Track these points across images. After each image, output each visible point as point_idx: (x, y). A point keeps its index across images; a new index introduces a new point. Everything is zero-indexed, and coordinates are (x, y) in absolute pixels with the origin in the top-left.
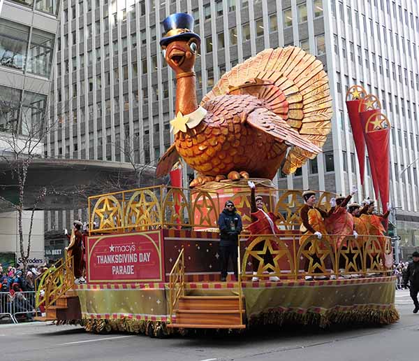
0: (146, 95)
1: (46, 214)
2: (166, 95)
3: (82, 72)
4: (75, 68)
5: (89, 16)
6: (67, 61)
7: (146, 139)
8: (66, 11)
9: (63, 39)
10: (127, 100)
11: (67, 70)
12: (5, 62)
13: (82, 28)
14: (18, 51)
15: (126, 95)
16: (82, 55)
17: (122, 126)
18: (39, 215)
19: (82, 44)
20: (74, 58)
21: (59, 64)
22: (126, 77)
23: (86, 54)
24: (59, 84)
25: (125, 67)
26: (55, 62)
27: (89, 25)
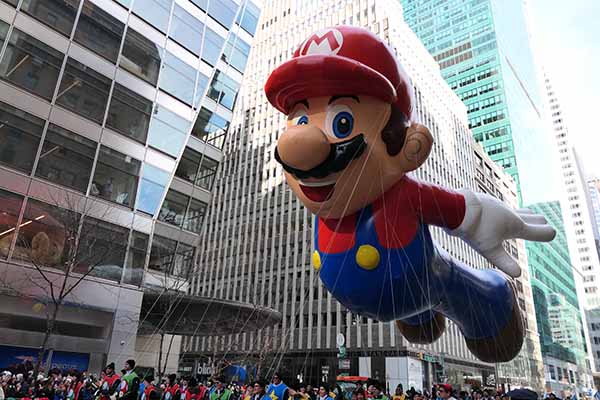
0: (269, 253)
1: (183, 338)
2: (284, 255)
3: (225, 232)
4: (220, 229)
5: (234, 193)
6: (214, 223)
7: (267, 286)
8: (218, 187)
9: (213, 207)
10: (255, 256)
11: (214, 230)
12: (168, 219)
13: (228, 201)
14: (179, 212)
15: (255, 252)
16: (226, 220)
17: (250, 274)
18: (178, 338)
19: (227, 212)
20: (220, 222)
22: (256, 239)
23: (229, 220)
25: (257, 231)
26: (206, 222)
27: (234, 199)
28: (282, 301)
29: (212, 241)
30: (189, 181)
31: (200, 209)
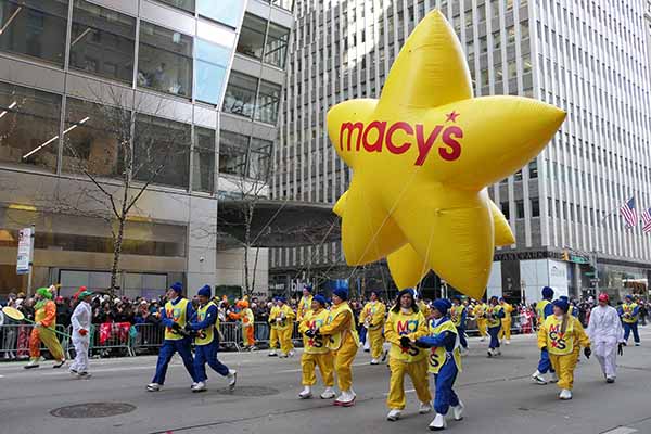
1: (270, 251)
3: (306, 120)
4: (300, 117)
5: (314, 70)
6: (292, 111)
8: (293, 64)
9: (289, 90)
11: (292, 119)
12: (235, 110)
13: (307, 80)
14: (247, 100)
16: (306, 105)
17: (342, 171)
18: (264, 251)
19: (306, 95)
20: (299, 108)
21: (285, 113)
23: (310, 104)
24: (285, 132)
26: (281, 111)
27: (314, 77)
29: (292, 133)
30: (255, 57)
31: (273, 93)
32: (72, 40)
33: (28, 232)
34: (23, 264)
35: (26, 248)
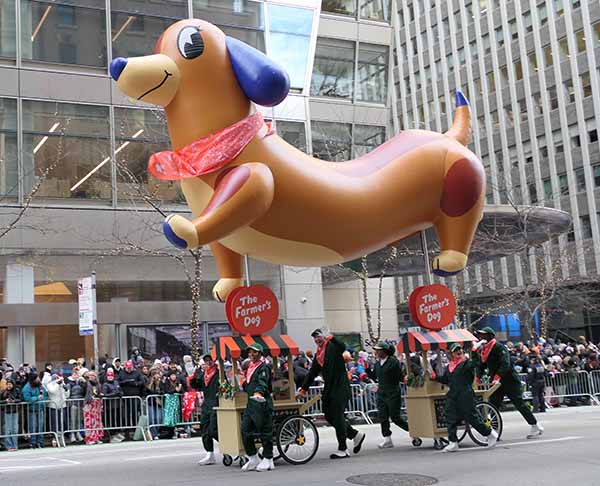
0: (524, 110)
1: (396, 281)
2: (555, 105)
3: (430, 90)
4: (419, 86)
5: (433, 15)
6: (407, 79)
7: (530, 170)
8: (401, 12)
9: (400, 50)
10: (496, 119)
11: (409, 90)
12: (326, 91)
13: (424, 32)
14: (342, 74)
15: (494, 112)
16: (427, 67)
17: (493, 156)
18: (389, 282)
19: (426, 53)
20: (417, 73)
21: (397, 84)
22: (492, 88)
23: (433, 65)
24: (400, 110)
25: (490, 74)
26: (392, 81)
27: (434, 26)
28: (565, 190)
29: (410, 112)
30: (348, 14)
31: (379, 59)
32: (113, 34)
33: (87, 283)
34: (86, 323)
35: (87, 301)
